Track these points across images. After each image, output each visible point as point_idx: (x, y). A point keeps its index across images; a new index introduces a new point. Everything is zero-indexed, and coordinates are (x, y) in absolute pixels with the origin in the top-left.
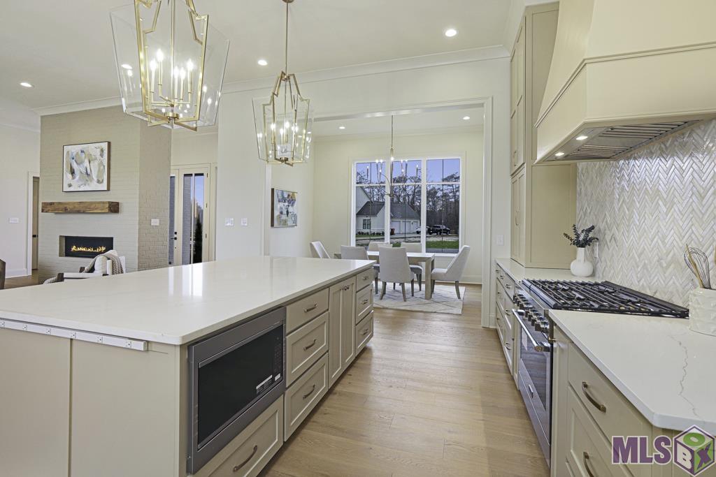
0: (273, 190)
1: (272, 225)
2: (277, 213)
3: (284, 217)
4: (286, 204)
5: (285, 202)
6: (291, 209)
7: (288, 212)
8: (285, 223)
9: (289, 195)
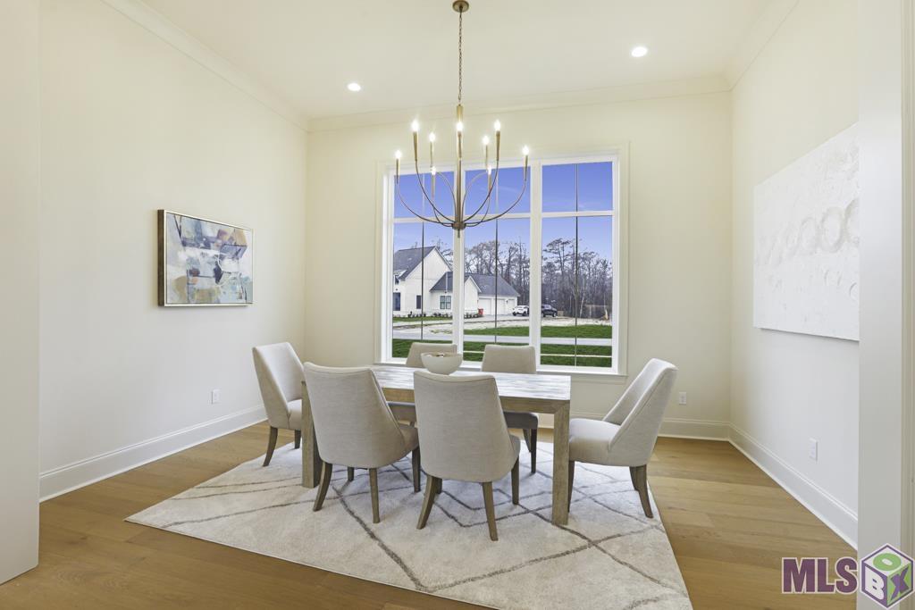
0: (160, 214)
1: (161, 303)
2: (173, 272)
3: (205, 282)
4: (213, 252)
5: (207, 246)
6: (228, 265)
7: (218, 274)
8: (208, 298)
9: (221, 234)
